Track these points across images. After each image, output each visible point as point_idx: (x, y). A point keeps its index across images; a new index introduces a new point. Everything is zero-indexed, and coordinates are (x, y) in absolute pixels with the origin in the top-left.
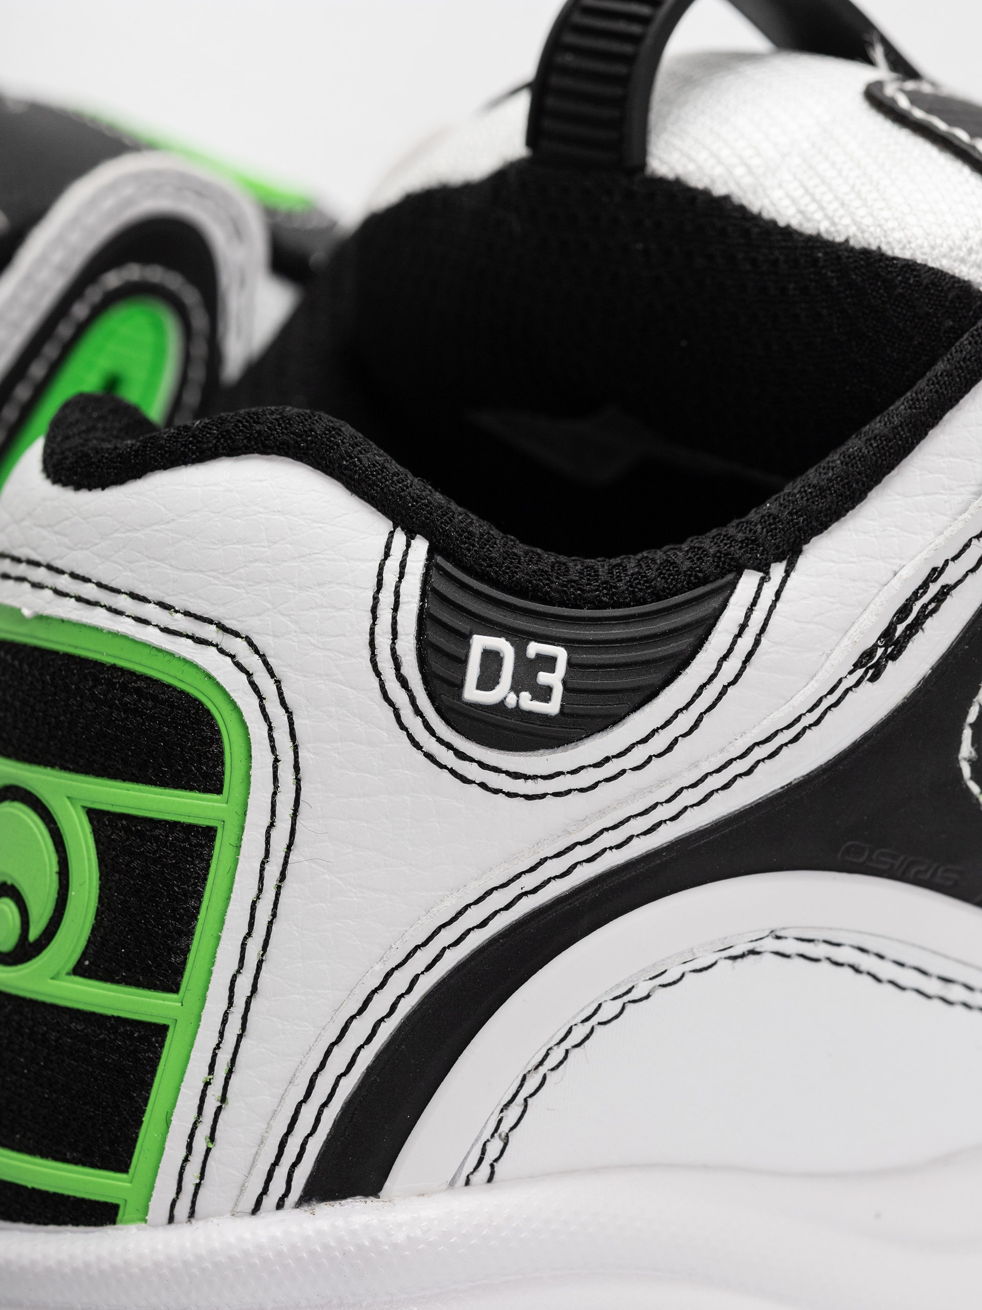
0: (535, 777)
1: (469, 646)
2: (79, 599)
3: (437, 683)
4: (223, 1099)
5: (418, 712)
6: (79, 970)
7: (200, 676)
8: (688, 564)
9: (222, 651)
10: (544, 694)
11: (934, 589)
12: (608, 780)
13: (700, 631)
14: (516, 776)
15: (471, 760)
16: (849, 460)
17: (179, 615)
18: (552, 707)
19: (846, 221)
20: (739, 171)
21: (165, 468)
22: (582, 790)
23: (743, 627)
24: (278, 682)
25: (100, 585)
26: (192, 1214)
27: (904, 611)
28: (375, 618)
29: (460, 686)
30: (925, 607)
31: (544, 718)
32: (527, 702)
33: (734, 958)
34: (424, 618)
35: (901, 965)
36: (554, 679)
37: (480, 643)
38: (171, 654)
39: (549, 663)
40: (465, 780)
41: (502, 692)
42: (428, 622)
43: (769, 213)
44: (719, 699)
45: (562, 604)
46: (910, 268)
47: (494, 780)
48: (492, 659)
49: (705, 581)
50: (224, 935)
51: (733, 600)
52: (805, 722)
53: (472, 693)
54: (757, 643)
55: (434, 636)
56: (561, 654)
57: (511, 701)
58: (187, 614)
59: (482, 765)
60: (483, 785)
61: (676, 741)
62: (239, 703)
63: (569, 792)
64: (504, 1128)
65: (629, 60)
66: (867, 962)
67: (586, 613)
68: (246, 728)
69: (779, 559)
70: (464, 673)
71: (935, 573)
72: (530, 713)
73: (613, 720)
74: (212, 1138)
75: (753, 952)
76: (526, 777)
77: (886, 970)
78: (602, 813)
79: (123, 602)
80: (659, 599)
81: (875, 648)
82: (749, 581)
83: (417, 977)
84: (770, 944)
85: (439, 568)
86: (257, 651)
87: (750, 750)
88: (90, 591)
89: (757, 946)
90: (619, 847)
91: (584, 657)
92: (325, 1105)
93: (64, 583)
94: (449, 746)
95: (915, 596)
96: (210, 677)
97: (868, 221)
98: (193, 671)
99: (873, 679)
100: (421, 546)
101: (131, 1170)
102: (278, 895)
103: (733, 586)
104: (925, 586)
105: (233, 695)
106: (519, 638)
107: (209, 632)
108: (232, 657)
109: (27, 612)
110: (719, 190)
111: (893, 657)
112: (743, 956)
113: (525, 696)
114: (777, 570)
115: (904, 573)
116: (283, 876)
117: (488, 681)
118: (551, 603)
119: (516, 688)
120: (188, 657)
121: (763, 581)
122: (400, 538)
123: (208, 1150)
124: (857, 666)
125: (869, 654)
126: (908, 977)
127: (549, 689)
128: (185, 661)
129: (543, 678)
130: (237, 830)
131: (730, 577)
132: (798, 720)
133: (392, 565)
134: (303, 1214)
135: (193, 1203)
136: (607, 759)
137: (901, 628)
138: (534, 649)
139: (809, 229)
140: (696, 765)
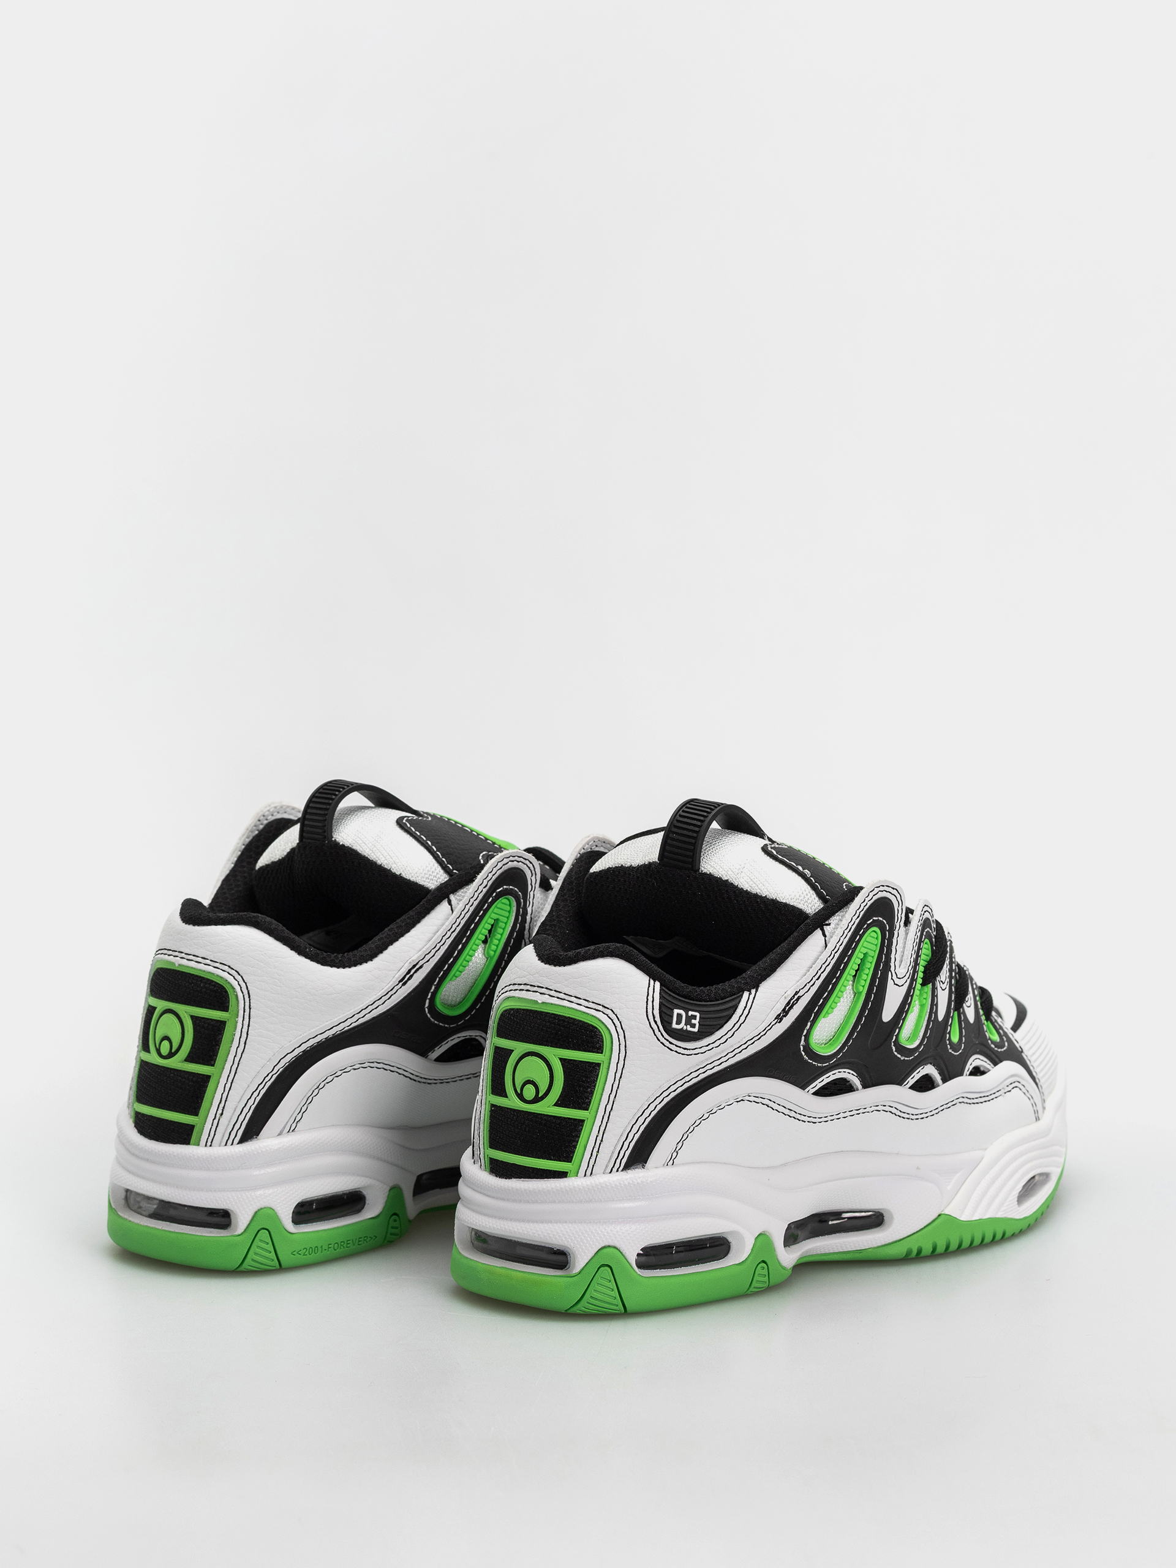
0: (690, 1049)
1: (673, 1012)
2: (558, 998)
3: (665, 1023)
4: (602, 1141)
5: (659, 1031)
6: (556, 1105)
7: (597, 1020)
8: (729, 989)
9: (604, 1013)
10: (693, 1026)
11: (796, 997)
12: (709, 1050)
13: (734, 1009)
14: (685, 1049)
15: (673, 1044)
16: (772, 960)
17: (590, 1003)
18: (696, 1030)
19: (765, 890)
20: (730, 873)
21: (583, 961)
22: (702, 1053)
23: (745, 1007)
24: (620, 1022)
25: (565, 994)
26: (591, 1174)
27: (788, 1003)
28: (647, 1004)
29: (671, 1023)
30: (793, 1002)
31: (694, 1032)
32: (689, 1028)
33: (737, 1102)
34: (661, 1004)
35: (779, 1105)
36: (696, 1022)
37: (676, 1011)
38: (588, 1014)
39: (694, 1017)
40: (671, 1050)
41: (682, 1026)
42: (662, 1005)
43: (741, 886)
44: (739, 1028)
45: (697, 1001)
46: (786, 905)
47: (679, 1050)
48: (679, 1016)
49: (734, 994)
50: (604, 1093)
51: (742, 1000)
52: (761, 1034)
53: (674, 1026)
54: (749, 1012)
55: (664, 1010)
56: (698, 1015)
57: (685, 1028)
58: (593, 1002)
59: (676, 1046)
60: (676, 1052)
61: (727, 1039)
62: (609, 1028)
63: (698, 1054)
64: (677, 1149)
65: (695, 838)
66: (771, 1104)
67: (703, 1003)
68: (611, 1035)
69: (753, 988)
70: (672, 1020)
71: (797, 993)
72: (690, 1031)
73: (711, 1033)
74: (598, 1152)
75: (742, 1100)
76: (687, 1049)
77: (775, 1106)
78: (707, 1060)
79: (573, 999)
80: (722, 999)
81: (781, 1013)
82: (746, 994)
83: (656, 1106)
84: (748, 1098)
85: (663, 990)
86: (614, 1013)
87: (747, 1042)
88: (561, 996)
89: (744, 1098)
90: (711, 1069)
91: (704, 1016)
92: (630, 1142)
93: (553, 993)
94: (667, 1040)
95: (791, 999)
96: (600, 1020)
97: (772, 891)
98: (595, 1019)
99: (779, 1022)
100: (658, 984)
101: (573, 1162)
102: (619, 1082)
103: (742, 996)
104: (794, 996)
105: (608, 1026)
106: (687, 1011)
107: (600, 1008)
108: (607, 1015)
109: (540, 1002)
110: (725, 878)
111: (785, 1016)
112: (740, 1101)
113: (688, 1026)
114: (753, 991)
115: (788, 993)
116: (621, 1077)
117: (679, 1022)
118: (693, 1000)
119: (686, 1024)
120: (594, 1015)
121: (750, 994)
122: (652, 982)
123: (597, 1155)
124: (775, 1019)
125: (779, 1015)
126: (781, 1109)
127: (695, 1025)
128: (593, 1016)
129: (693, 1021)
130: (608, 1064)
131: (741, 993)
132: (759, 1034)
133: (651, 989)
134: (624, 1173)
135: (592, 1170)
136: (709, 1044)
137: (787, 1008)
138: (690, 1013)
139: (754, 892)
140: (732, 1046)
